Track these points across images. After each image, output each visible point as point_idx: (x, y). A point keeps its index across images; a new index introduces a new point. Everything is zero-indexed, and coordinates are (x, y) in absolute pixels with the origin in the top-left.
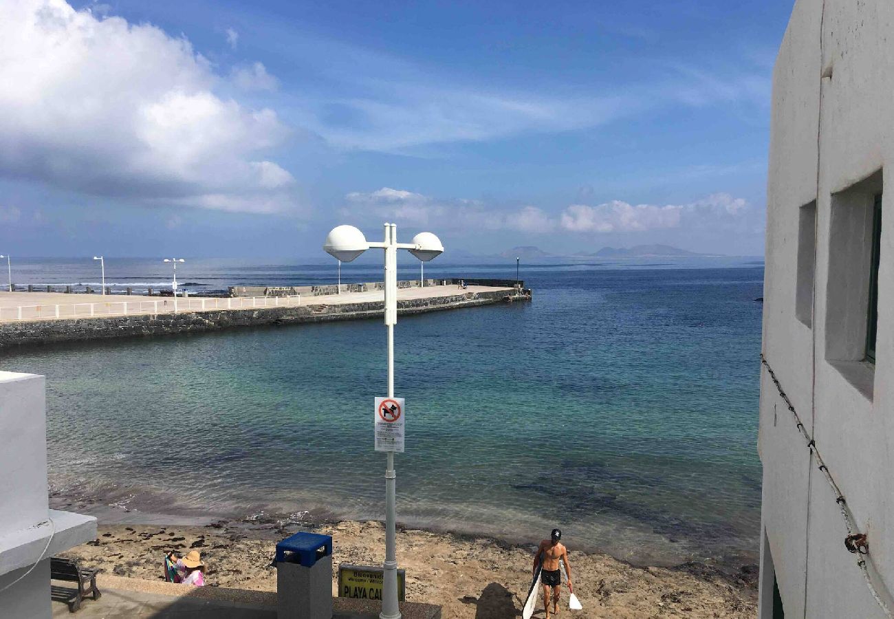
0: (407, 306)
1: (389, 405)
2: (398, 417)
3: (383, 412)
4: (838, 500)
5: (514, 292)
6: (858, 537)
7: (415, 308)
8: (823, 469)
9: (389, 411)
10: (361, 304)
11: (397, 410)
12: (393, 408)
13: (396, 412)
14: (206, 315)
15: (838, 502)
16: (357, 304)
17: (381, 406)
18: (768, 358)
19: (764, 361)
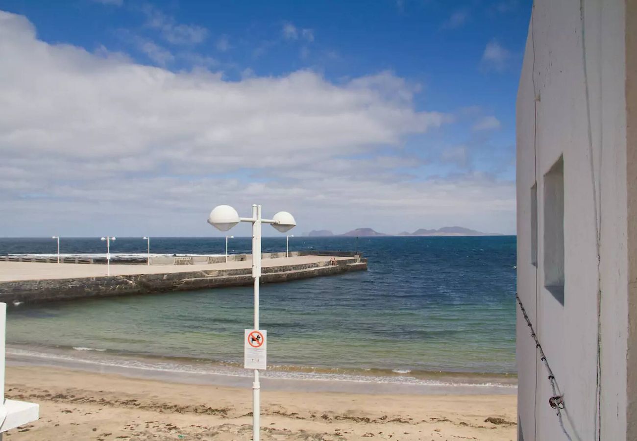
0: (276, 271)
1: (255, 335)
2: (262, 344)
3: (251, 340)
4: (550, 377)
5: (355, 261)
6: (557, 398)
7: (282, 273)
8: (543, 360)
9: (255, 339)
10: (242, 270)
11: (261, 338)
12: (258, 337)
13: (260, 340)
14: (129, 277)
15: (549, 379)
16: (239, 270)
17: (249, 336)
18: (519, 295)
19: (517, 297)
